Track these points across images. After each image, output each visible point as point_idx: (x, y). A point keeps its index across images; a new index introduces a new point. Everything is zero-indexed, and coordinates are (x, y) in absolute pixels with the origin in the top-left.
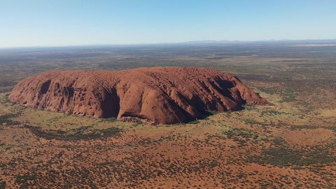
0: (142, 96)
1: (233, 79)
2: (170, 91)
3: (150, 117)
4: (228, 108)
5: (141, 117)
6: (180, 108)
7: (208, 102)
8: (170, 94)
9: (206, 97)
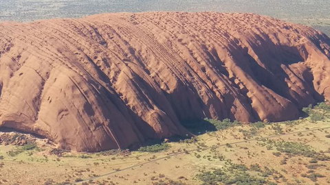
0: (43, 84)
1: (304, 40)
2: (117, 73)
3: (52, 133)
4: (261, 114)
5: (37, 134)
6: (130, 114)
7: (214, 100)
8: (115, 79)
9: (210, 86)
